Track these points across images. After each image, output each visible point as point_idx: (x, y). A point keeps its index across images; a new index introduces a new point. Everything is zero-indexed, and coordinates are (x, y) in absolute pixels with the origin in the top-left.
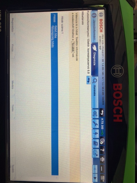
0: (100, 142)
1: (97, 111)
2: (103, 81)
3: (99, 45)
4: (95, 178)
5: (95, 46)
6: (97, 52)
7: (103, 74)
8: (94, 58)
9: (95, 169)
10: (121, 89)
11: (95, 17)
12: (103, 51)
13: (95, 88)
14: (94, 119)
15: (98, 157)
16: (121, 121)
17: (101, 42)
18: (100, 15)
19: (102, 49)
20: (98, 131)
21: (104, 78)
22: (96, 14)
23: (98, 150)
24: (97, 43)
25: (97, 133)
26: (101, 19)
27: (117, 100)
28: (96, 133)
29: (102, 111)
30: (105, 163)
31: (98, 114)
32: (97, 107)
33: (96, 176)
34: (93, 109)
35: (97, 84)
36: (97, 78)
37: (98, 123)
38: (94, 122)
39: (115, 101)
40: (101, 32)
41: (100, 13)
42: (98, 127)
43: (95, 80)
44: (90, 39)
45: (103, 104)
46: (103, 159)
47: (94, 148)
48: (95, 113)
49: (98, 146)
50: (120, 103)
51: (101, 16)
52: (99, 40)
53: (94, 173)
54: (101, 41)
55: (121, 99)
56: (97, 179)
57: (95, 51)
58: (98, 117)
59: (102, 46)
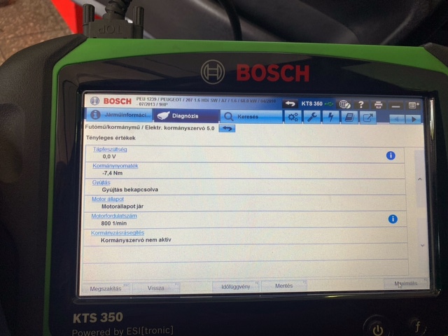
0: (346, 109)
1: (288, 112)
2: (230, 101)
3: (159, 107)
4: (414, 119)
5: (159, 115)
6: (172, 111)
7: (216, 100)
8: (183, 117)
9: (397, 120)
10: (247, 67)
11: (98, 113)
12: (169, 99)
13: (243, 117)
14: (303, 120)
15: (374, 113)
16: (307, 68)
17: (153, 102)
18: (95, 103)
19: (166, 102)
20: (326, 113)
21: (224, 98)
22: (93, 112)
23: (362, 113)
24: (154, 110)
25: (330, 113)
26: (105, 101)
27: (268, 74)
28: (331, 116)
29: (288, 103)
30: (385, 100)
31: (293, 112)
32: (281, 112)
33: (409, 117)
34: (284, 120)
35: (235, 112)
36: (223, 112)
37: (312, 112)
38: (310, 119)
39: (269, 78)
40: (130, 101)
41: (92, 102)
42: (318, 113)
43: (228, 115)
44: (145, 124)
45: (275, 101)
46: (378, 104)
47: (359, 121)
48: (291, 117)
49: (355, 113)
50: (273, 69)
51: (98, 101)
52: (148, 107)
53: (406, 121)
54: (151, 102)
55: (266, 67)
56: (414, 116)
57: (170, 115)
58: (299, 112)
59: (160, 101)
